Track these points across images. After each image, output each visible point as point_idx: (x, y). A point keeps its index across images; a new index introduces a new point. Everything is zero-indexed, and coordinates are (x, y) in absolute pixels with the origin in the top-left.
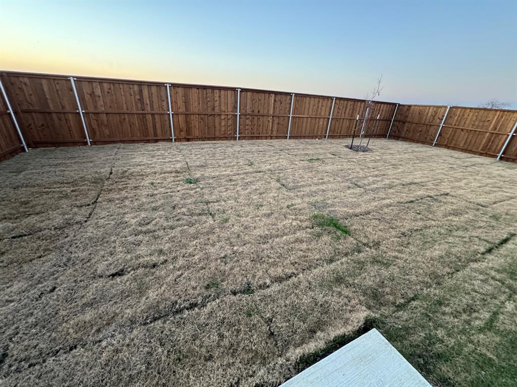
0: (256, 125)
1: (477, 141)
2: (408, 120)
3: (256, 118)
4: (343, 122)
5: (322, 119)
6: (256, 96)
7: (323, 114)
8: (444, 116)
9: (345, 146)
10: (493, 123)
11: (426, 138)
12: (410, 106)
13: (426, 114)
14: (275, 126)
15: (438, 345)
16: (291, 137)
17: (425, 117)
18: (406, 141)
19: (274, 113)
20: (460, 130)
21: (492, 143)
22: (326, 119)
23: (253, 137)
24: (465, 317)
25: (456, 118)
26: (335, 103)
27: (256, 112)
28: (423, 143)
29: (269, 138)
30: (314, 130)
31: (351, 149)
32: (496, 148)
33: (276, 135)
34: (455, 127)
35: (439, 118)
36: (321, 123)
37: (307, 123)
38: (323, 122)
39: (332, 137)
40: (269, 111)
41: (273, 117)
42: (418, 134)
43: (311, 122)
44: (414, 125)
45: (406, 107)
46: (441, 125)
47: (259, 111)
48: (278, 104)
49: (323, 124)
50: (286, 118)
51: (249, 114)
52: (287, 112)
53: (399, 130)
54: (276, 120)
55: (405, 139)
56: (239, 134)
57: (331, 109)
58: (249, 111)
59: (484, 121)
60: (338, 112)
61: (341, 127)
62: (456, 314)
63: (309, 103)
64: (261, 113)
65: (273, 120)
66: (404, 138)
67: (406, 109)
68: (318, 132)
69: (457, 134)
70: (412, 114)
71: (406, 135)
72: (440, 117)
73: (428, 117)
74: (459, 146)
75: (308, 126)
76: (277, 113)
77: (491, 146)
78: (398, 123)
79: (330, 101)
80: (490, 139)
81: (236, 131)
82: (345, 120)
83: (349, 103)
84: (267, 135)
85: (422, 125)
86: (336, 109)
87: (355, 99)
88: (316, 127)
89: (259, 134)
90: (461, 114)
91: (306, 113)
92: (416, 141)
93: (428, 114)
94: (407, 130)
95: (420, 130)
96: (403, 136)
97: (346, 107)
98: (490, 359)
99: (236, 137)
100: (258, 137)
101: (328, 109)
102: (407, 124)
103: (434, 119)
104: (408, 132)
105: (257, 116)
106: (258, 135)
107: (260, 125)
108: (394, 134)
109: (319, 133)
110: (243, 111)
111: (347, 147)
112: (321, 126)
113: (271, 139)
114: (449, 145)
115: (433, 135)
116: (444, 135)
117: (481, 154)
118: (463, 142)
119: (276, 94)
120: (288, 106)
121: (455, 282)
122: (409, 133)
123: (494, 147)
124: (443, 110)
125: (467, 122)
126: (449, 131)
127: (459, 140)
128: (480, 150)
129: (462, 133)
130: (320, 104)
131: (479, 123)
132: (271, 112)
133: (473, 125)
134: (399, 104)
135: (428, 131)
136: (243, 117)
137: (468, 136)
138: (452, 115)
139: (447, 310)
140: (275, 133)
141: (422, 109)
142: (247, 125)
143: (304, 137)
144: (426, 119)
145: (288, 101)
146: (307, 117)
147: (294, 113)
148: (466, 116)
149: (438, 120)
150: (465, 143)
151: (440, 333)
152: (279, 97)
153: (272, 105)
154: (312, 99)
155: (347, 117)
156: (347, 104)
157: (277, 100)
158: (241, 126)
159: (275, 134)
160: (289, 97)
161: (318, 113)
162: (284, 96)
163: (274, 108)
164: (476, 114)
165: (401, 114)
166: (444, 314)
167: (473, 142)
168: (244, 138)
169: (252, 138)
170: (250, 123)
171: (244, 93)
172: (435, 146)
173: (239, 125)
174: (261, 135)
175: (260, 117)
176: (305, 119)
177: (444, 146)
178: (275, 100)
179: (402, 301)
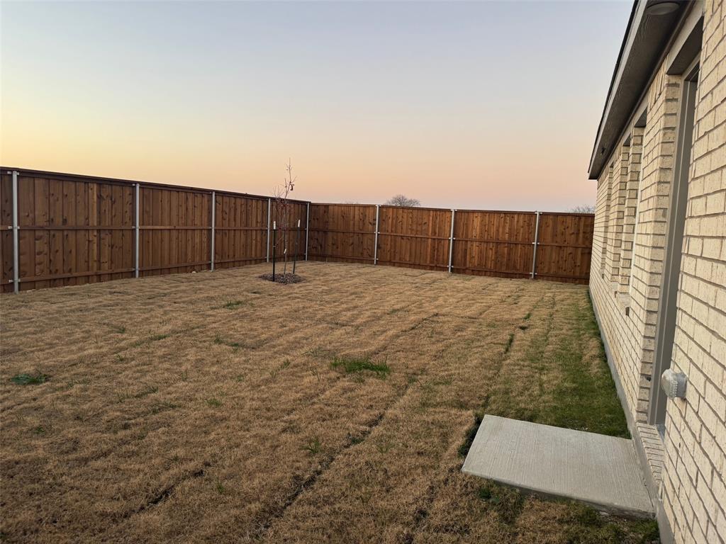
0: (61, 251)
1: (422, 252)
2: (330, 228)
3: (58, 234)
4: (234, 236)
5: (197, 233)
6: (56, 186)
7: (198, 222)
8: (375, 220)
9: (260, 277)
10: (431, 224)
11: (362, 254)
12: (327, 206)
13: (352, 218)
14: (106, 251)
15: (526, 412)
16: (142, 274)
17: (352, 222)
18: (336, 262)
19: (99, 223)
20: (400, 238)
21: (438, 251)
22: (206, 232)
23: (55, 280)
24: (526, 393)
25: (390, 220)
26: (216, 202)
27: (59, 221)
28: (361, 261)
29: (95, 278)
30: (186, 255)
31: (274, 281)
32: (443, 259)
33: (110, 271)
34: (392, 234)
35: (370, 223)
36: (197, 240)
37: (170, 240)
38: (201, 236)
39: (221, 265)
40: (88, 218)
41: (99, 231)
42: (350, 249)
43: (178, 238)
44: (340, 235)
45: (323, 208)
46: (376, 232)
47: (65, 221)
48: (106, 204)
49: (201, 241)
50: (128, 234)
51: (42, 229)
52: (127, 220)
53: (321, 246)
54: (107, 239)
55: (335, 258)
56: (19, 277)
57: (210, 212)
58: (41, 221)
59: (421, 224)
60: (224, 219)
61: (234, 245)
62: (521, 394)
63: (170, 201)
64: (71, 222)
65: (100, 239)
66: (331, 256)
67: (322, 212)
68: (193, 256)
69: (398, 244)
70: (333, 218)
71: (334, 253)
72: (371, 221)
73: (356, 223)
74: (406, 260)
75: (174, 246)
76: (107, 223)
77: (438, 256)
78: (316, 233)
79: (206, 197)
80: (434, 247)
81: (12, 268)
82: (238, 233)
83: (239, 201)
84: (88, 273)
85: (351, 235)
86: (219, 213)
87: (246, 195)
88: (190, 249)
89: (70, 271)
90: (394, 216)
91: (167, 222)
92: (350, 260)
93: (354, 217)
94: (333, 244)
95: (351, 242)
96: (330, 254)
97: (235, 210)
98: (555, 406)
99: (12, 284)
100: (69, 278)
101: (205, 213)
102: (330, 234)
103: (364, 224)
104: (335, 247)
105: (63, 230)
106: (68, 275)
107: (71, 252)
108: (315, 253)
109: (197, 259)
110: (28, 222)
111: (264, 278)
112: (198, 246)
113: (100, 281)
114: (394, 261)
115: (370, 248)
116: (382, 246)
117: (432, 268)
118: (408, 255)
119: (100, 184)
120: (128, 208)
121: (503, 377)
122: (337, 248)
123: (441, 257)
124: (372, 210)
125: (404, 227)
126: (387, 240)
127: (403, 252)
128: (428, 262)
129: (404, 242)
130: (190, 204)
131: (417, 227)
132: (94, 221)
133: (412, 230)
134: (310, 203)
135: (362, 242)
136: (27, 234)
137: (411, 245)
138: (384, 218)
139: (514, 394)
140: (106, 265)
141: (346, 210)
142: (39, 253)
143: (170, 270)
144: (354, 224)
145: (128, 198)
146: (170, 230)
147: (142, 223)
148: (400, 219)
149: (370, 226)
150: (410, 256)
151: (522, 405)
152: (107, 190)
153: (95, 205)
154: (174, 194)
155: (238, 226)
156: (235, 204)
157: (104, 195)
158: (21, 257)
159: (106, 268)
160: (128, 190)
161: (189, 222)
162: (118, 188)
163: (99, 212)
164: (410, 215)
165: (317, 219)
166: (514, 397)
167: (418, 252)
168: (33, 285)
169: (52, 283)
170: (46, 249)
171: (26, 181)
172: (377, 264)
173: (19, 255)
174: (75, 274)
175: (70, 233)
176: (166, 233)
177: (388, 264)
178: (99, 197)
179: (483, 401)
